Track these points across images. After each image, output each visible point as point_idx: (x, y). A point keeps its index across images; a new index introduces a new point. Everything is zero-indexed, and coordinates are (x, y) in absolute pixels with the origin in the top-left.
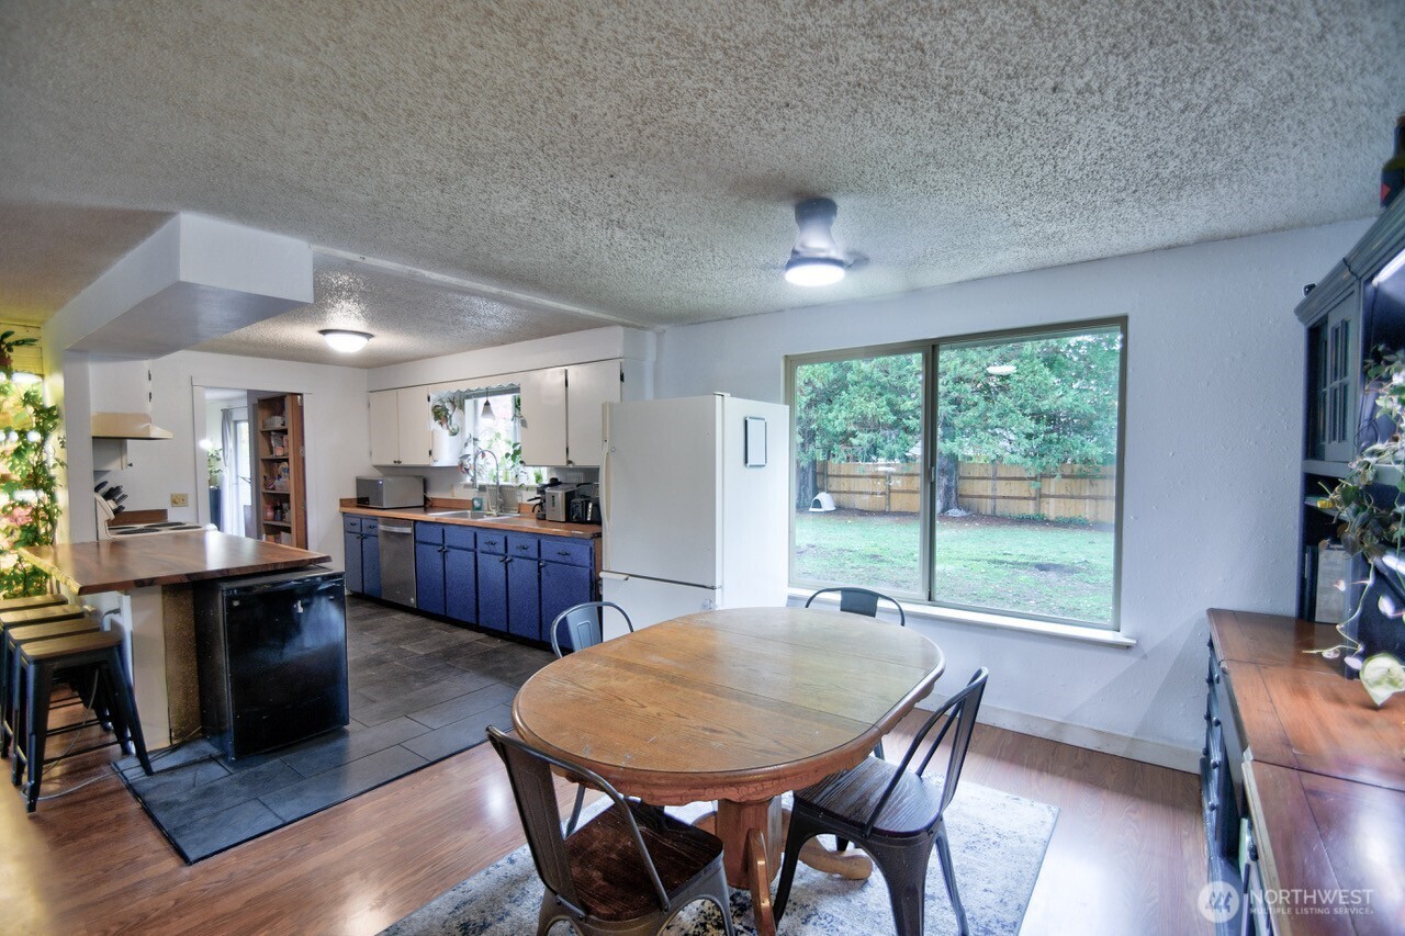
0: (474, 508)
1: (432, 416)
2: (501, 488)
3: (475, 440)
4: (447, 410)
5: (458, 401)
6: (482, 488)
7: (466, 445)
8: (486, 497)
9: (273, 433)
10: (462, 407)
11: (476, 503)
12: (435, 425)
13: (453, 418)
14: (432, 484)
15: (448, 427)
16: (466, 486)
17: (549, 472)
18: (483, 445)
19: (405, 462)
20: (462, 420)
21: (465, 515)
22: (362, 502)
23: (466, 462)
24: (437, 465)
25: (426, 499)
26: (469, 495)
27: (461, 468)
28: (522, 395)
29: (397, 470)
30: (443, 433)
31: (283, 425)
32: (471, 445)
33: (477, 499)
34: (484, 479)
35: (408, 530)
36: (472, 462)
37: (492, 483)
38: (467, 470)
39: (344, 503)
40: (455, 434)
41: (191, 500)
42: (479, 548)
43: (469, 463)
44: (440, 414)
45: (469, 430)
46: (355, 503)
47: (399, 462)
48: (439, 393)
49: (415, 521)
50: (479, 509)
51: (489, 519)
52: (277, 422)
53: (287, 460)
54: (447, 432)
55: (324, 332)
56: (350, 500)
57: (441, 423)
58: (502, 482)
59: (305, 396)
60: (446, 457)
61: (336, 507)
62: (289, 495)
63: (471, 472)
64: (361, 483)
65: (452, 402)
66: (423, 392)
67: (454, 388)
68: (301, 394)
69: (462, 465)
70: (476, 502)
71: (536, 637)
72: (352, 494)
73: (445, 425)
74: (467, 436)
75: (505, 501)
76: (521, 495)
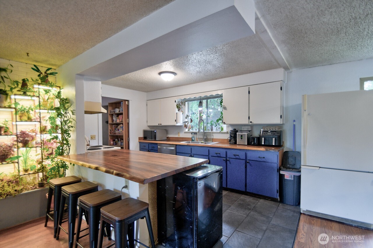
0: (192, 140)
1: (176, 107)
4: (180, 105)
6: (194, 133)
9: (114, 115)
13: (182, 108)
16: (185, 133)
17: (228, 127)
19: (163, 124)
21: (190, 142)
22: (145, 138)
24: (177, 125)
26: (189, 136)
28: (223, 98)
31: (119, 112)
35: (173, 148)
39: (140, 138)
41: (97, 137)
42: (210, 155)
46: (143, 139)
47: (161, 124)
49: (176, 145)
50: (194, 141)
51: (201, 143)
52: (117, 111)
53: (122, 124)
55: (160, 73)
57: (179, 110)
59: (130, 101)
61: (137, 140)
62: (123, 136)
64: (145, 132)
65: (182, 103)
66: (174, 99)
67: (183, 98)
68: (128, 101)
69: (185, 125)
70: (193, 138)
71: (244, 190)
72: (142, 135)
74: (186, 115)
75: (207, 138)
76: (213, 136)
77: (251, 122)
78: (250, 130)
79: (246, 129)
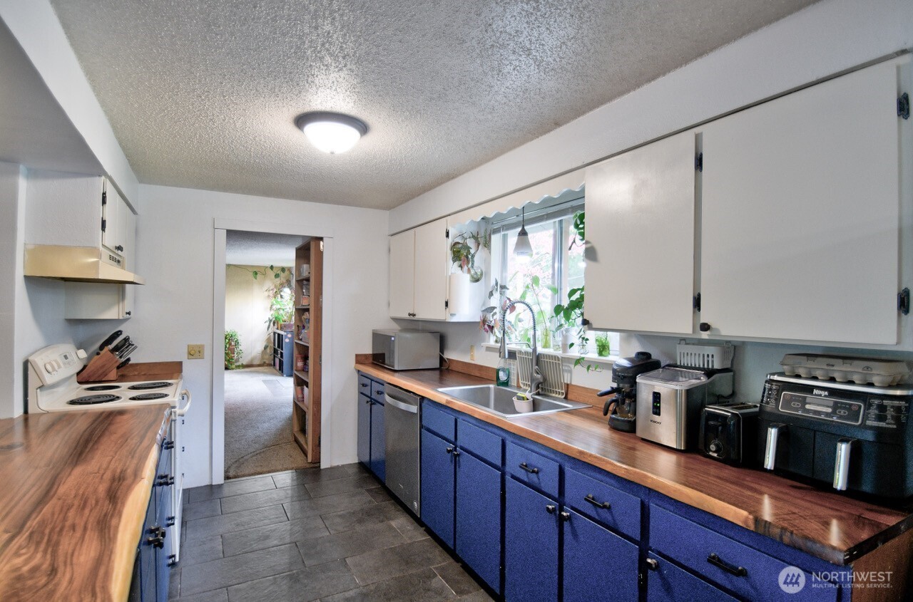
0: (499, 382)
1: (450, 255)
2: (538, 359)
3: (503, 287)
4: (468, 248)
5: (484, 234)
6: (512, 355)
7: (491, 294)
8: (515, 367)
10: (487, 244)
11: (502, 376)
12: (453, 268)
13: (475, 259)
14: (450, 342)
15: (469, 271)
16: (489, 349)
18: (513, 294)
19: (420, 315)
20: (487, 262)
22: (378, 360)
23: (490, 317)
24: (454, 319)
25: (442, 360)
26: (493, 361)
27: (485, 325)
29: (412, 325)
30: (462, 278)
32: (497, 295)
33: (504, 370)
34: (515, 342)
35: (414, 409)
36: (498, 317)
37: (524, 348)
38: (492, 328)
39: (360, 359)
40: (477, 280)
41: (207, 352)
43: (495, 318)
44: (460, 254)
45: (495, 274)
46: (371, 360)
47: (414, 315)
48: (461, 226)
49: (423, 398)
50: (506, 384)
54: (467, 277)
56: (366, 356)
57: (461, 266)
58: (540, 350)
60: (466, 309)
61: (352, 364)
62: (309, 347)
63: (497, 331)
64: (377, 337)
65: (475, 237)
66: (441, 226)
67: (477, 215)
69: (484, 321)
70: (501, 374)
72: (368, 350)
73: (465, 268)
74: (493, 283)
75: (545, 379)
76: (570, 372)
77: (705, 327)
78: (717, 366)
79: (698, 362)
